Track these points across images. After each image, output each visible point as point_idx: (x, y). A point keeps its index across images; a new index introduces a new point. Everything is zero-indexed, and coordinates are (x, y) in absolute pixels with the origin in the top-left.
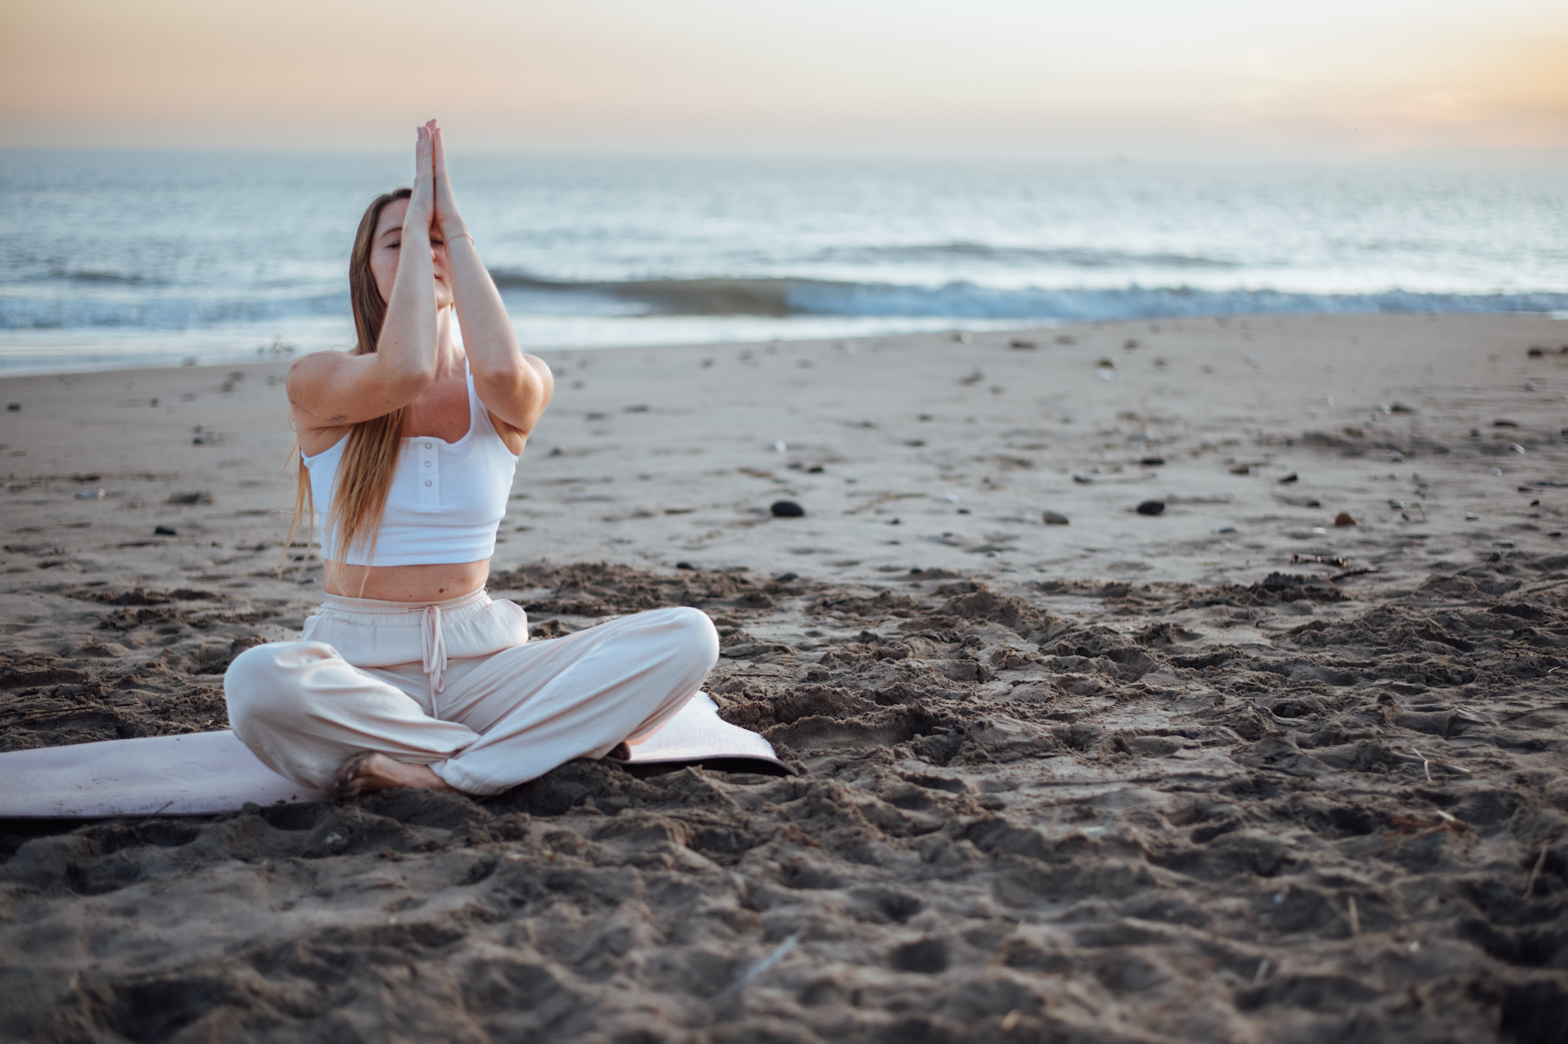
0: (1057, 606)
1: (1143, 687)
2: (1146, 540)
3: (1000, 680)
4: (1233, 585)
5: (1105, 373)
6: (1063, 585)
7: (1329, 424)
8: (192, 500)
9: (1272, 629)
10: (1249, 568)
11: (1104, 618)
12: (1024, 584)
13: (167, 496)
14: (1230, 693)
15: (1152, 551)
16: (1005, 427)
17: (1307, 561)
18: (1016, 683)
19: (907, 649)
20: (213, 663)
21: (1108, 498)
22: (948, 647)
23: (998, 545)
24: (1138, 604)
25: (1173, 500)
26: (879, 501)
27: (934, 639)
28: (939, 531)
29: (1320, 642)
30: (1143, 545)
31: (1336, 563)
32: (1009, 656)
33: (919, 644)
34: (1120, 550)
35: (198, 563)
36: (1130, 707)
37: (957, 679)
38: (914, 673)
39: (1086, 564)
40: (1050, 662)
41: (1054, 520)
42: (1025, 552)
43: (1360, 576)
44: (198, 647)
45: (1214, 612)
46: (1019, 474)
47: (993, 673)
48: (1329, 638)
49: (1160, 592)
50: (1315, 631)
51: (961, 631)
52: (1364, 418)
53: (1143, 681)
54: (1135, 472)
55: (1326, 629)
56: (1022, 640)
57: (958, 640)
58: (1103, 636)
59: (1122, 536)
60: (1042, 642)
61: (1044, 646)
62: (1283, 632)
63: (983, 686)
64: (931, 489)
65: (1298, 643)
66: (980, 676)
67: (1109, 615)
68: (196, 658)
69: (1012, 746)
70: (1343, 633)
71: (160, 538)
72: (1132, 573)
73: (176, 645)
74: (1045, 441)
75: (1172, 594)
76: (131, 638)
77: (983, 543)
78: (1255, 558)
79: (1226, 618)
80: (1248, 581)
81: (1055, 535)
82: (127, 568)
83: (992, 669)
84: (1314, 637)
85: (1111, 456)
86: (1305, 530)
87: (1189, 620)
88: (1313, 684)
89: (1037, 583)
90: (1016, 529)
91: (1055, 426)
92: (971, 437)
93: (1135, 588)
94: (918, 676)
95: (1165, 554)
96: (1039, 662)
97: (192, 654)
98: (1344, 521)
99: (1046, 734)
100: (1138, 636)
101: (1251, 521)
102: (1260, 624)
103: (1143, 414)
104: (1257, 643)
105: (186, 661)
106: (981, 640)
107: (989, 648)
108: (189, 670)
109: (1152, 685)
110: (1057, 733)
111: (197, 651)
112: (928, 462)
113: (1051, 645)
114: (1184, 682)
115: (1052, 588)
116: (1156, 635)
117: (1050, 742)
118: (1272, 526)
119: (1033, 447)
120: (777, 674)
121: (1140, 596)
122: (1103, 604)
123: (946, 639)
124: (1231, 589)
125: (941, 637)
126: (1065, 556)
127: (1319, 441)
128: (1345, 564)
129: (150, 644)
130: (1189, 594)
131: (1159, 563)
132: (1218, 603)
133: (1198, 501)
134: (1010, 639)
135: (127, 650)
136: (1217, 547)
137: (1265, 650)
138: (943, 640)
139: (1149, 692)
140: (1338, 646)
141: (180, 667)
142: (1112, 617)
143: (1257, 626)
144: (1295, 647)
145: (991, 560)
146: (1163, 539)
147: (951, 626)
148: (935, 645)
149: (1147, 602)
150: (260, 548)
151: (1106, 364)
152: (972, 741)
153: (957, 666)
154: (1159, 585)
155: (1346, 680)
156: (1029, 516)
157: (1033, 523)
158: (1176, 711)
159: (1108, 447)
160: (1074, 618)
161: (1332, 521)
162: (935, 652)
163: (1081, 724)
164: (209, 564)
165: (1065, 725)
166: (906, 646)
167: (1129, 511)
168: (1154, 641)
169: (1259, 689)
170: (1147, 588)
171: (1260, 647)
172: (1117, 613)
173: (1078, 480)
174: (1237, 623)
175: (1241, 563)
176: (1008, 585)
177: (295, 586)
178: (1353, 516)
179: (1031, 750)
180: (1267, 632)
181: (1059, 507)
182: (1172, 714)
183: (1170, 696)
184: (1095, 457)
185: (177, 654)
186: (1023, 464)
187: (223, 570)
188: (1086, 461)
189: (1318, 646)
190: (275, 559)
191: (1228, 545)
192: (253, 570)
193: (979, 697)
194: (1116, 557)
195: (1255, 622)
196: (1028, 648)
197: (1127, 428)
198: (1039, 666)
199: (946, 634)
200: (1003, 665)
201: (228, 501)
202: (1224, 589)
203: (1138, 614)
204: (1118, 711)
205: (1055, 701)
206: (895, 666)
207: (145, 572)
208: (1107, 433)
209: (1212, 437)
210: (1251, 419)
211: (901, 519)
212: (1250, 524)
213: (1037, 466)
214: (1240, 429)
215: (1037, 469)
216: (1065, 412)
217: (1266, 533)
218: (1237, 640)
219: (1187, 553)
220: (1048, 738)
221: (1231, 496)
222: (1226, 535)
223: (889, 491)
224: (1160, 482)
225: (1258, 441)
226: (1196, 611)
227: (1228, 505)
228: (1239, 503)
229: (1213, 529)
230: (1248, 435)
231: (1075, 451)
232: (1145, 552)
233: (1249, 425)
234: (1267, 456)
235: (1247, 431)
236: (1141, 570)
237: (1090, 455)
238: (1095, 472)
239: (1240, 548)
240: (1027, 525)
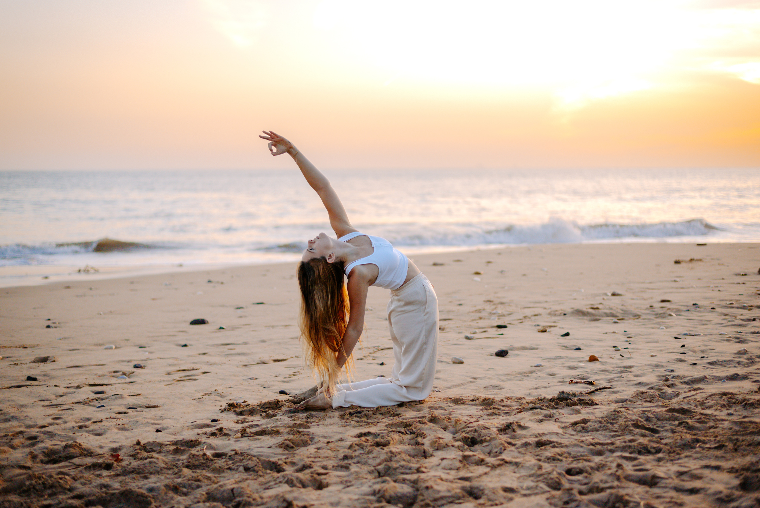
0: (460, 412)
1: (503, 460)
2: (501, 372)
3: (434, 456)
4: (543, 398)
5: (477, 278)
6: (462, 399)
7: (583, 305)
8: (44, 360)
9: (563, 423)
10: (549, 387)
11: (482, 418)
12: (444, 399)
13: (33, 358)
14: (545, 462)
15: (504, 378)
17: (577, 383)
18: (442, 459)
19: (390, 440)
20: (54, 457)
21: (482, 347)
22: (409, 437)
24: (498, 409)
25: (513, 349)
26: (375, 352)
27: (402, 433)
29: (585, 430)
30: (499, 375)
31: (591, 383)
32: (439, 444)
33: (396, 436)
34: (489, 378)
35: (47, 397)
36: (498, 471)
37: (413, 457)
38: (393, 454)
39: (472, 387)
40: (458, 446)
41: (458, 362)
42: (444, 380)
43: (602, 390)
44: (47, 448)
45: (535, 414)
47: (431, 452)
48: (590, 428)
49: (508, 402)
50: (583, 425)
51: (415, 428)
52: (599, 299)
53: (504, 456)
54: (494, 332)
55: (588, 423)
56: (444, 432)
57: (414, 433)
58: (483, 430)
59: (490, 369)
60: (455, 433)
61: (455, 436)
62: (568, 424)
63: (427, 460)
65: (575, 431)
66: (425, 455)
67: (485, 416)
68: (45, 454)
69: (442, 498)
70: (597, 425)
71: (29, 382)
72: (495, 391)
73: (35, 447)
74: (450, 317)
75: (514, 403)
76: (13, 443)
78: (553, 381)
79: (540, 417)
80: (549, 395)
81: (457, 370)
82: (12, 400)
83: (431, 450)
84: (583, 428)
85: (482, 323)
86: (575, 364)
87: (523, 418)
88: (583, 456)
89: (451, 399)
91: (455, 308)
93: (497, 400)
94: (396, 456)
95: (510, 380)
96: (453, 446)
97: (44, 452)
98: (593, 359)
99: (458, 491)
100: (499, 429)
101: (550, 359)
103: (497, 301)
104: (556, 431)
105: (41, 457)
106: (425, 433)
107: (429, 438)
108: (42, 462)
109: (508, 459)
110: (463, 489)
111: (46, 450)
113: (459, 436)
114: (522, 455)
115: (458, 401)
116: (507, 428)
117: (460, 495)
118: (559, 361)
119: (446, 320)
120: (328, 456)
121: (499, 405)
122: (481, 410)
123: (408, 432)
124: (541, 400)
125: (406, 432)
126: (462, 382)
127: (580, 313)
128: (595, 383)
129: (23, 446)
130: (522, 403)
131: (507, 385)
132: (536, 408)
133: (524, 348)
134: (438, 432)
135: (11, 450)
136: (534, 375)
137: (560, 436)
138: (407, 433)
139: (506, 462)
140: (594, 433)
141: (38, 460)
142: (487, 417)
143: (555, 421)
144: (574, 433)
146: (508, 371)
147: (410, 425)
148: (403, 436)
149: (503, 408)
150: (78, 387)
151: (478, 273)
152: (423, 496)
153: (414, 449)
154: (508, 398)
155: (600, 453)
156: (445, 360)
157: (448, 363)
158: (520, 473)
159: (481, 318)
160: (468, 418)
161: (588, 359)
162: (403, 440)
163: (475, 483)
164: (53, 397)
165: (467, 484)
166: (389, 438)
167: (492, 355)
168: (507, 431)
169: (558, 460)
170: (502, 401)
171: (557, 434)
172: (489, 415)
173: (467, 338)
174: (546, 420)
175: (545, 384)
176: (435, 400)
177: (96, 409)
178: (596, 355)
179: (451, 500)
180: (560, 424)
181: (458, 354)
182: (518, 475)
183: (517, 464)
184: (474, 324)
185: (36, 453)
187: (60, 400)
188: (470, 327)
189: (585, 432)
190: (87, 393)
191: (539, 374)
192: (75, 400)
193: (426, 468)
194: (486, 382)
195: (554, 419)
196: (447, 437)
197: (489, 308)
198: (453, 448)
199: (408, 430)
200: (436, 448)
201: (64, 360)
202: (539, 400)
203: (499, 415)
204: (492, 474)
205: (461, 469)
206: (384, 451)
207: (22, 403)
208: (479, 311)
209: (528, 312)
210: (546, 302)
211: (385, 362)
212: (549, 361)
213: (448, 330)
214: (541, 307)
215: (447, 332)
216: (459, 300)
217: (556, 366)
218: (546, 430)
219: (520, 379)
220: (459, 493)
221: (539, 345)
222: (538, 368)
223: (378, 346)
224: (505, 338)
225: (550, 314)
226: (526, 413)
227: (538, 350)
228: (543, 349)
229: (531, 365)
230: (545, 310)
231: (465, 321)
232: (500, 379)
233: (545, 305)
234: (555, 322)
235: (545, 308)
236: (499, 389)
237: (472, 323)
238: (475, 333)
239: (545, 375)
240: (444, 364)
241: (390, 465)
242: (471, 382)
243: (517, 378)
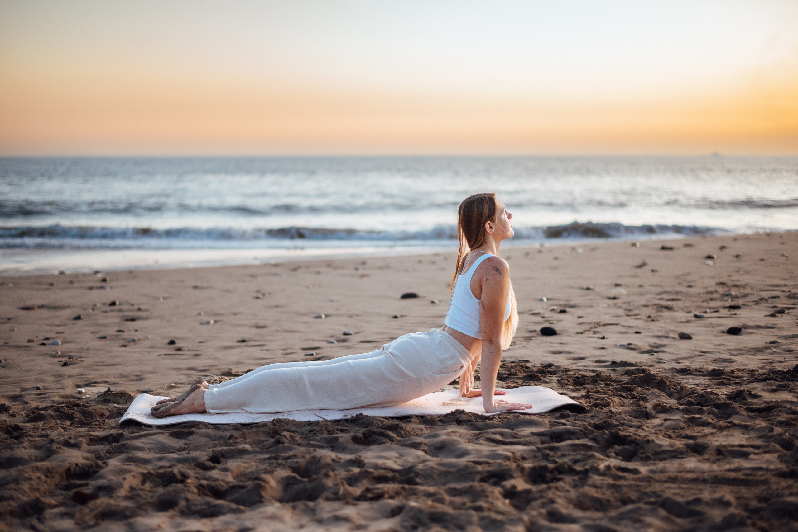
0: (686, 381)
1: (731, 422)
2: (732, 348)
3: (657, 418)
4: (777, 370)
5: (710, 262)
6: (689, 370)
10: (785, 361)
11: (711, 387)
12: (669, 369)
14: (777, 426)
15: (735, 353)
16: (659, 290)
18: (666, 420)
19: (610, 402)
21: (712, 326)
22: (631, 401)
23: (655, 349)
24: (728, 380)
25: (746, 327)
26: (595, 327)
27: (624, 397)
28: (625, 343)
30: (730, 350)
32: (662, 406)
33: (616, 400)
34: (719, 352)
36: (725, 433)
37: (635, 417)
38: (613, 414)
39: (701, 359)
40: (683, 409)
41: (684, 337)
42: (670, 353)
45: (768, 384)
46: (666, 313)
47: (654, 414)
49: (740, 374)
51: (637, 393)
53: (731, 419)
54: (725, 312)
56: (669, 398)
57: (636, 398)
58: (710, 396)
59: (720, 345)
60: (679, 399)
61: (680, 401)
63: (649, 421)
64: (622, 321)
66: (648, 416)
67: (713, 385)
69: (664, 452)
72: (725, 364)
74: (679, 297)
75: (746, 375)
77: (648, 348)
78: (788, 356)
79: (774, 387)
80: (785, 368)
81: (685, 345)
82: (226, 359)
83: (654, 412)
85: (713, 304)
87: (755, 388)
89: (676, 369)
90: (665, 341)
91: (684, 289)
92: (642, 294)
93: (727, 371)
94: (615, 416)
95: (742, 354)
96: (678, 409)
99: (681, 446)
100: (728, 396)
101: (786, 337)
102: (792, 391)
103: (730, 283)
104: (790, 400)
106: (648, 398)
107: (652, 402)
109: (736, 422)
110: (687, 445)
112: (620, 307)
113: (685, 400)
114: (753, 420)
115: (684, 371)
116: (738, 396)
117: (684, 450)
119: (673, 300)
121: (729, 376)
122: (710, 380)
123: (629, 397)
124: (776, 372)
125: (627, 396)
126: (690, 355)
130: (755, 375)
131: (738, 359)
132: (769, 379)
133: (758, 327)
134: (662, 397)
136: (769, 351)
137: (795, 404)
138: (628, 398)
139: (735, 425)
142: (715, 387)
143: (790, 392)
145: (653, 357)
146: (740, 347)
147: (632, 391)
148: (624, 400)
149: (733, 379)
151: (710, 257)
152: (644, 449)
153: (635, 411)
154: (739, 370)
156: (671, 335)
157: (674, 338)
158: (749, 435)
159: (712, 299)
160: (695, 387)
162: (624, 403)
163: (699, 441)
165: (691, 442)
166: (609, 400)
167: (723, 332)
168: (737, 399)
169: (792, 424)
170: (733, 372)
171: (792, 402)
172: (717, 384)
173: (696, 317)
174: (780, 390)
175: (781, 359)
176: (660, 370)
179: (674, 454)
180: (795, 395)
181: (687, 330)
182: (746, 436)
183: (746, 427)
184: (705, 304)
186: (668, 308)
188: (700, 307)
191: (774, 350)
193: (647, 427)
194: (717, 356)
195: (789, 389)
196: (672, 402)
197: (721, 290)
198: (677, 411)
199: (629, 394)
200: (659, 410)
202: (773, 372)
203: (728, 385)
204: (719, 434)
205: (686, 429)
206: (604, 411)
207: (233, 361)
208: (711, 293)
209: (765, 294)
210: (785, 285)
211: (606, 337)
212: (785, 339)
213: (676, 309)
214: (780, 291)
215: (675, 311)
216: (689, 282)
217: (794, 343)
218: (780, 399)
219: (753, 354)
220: (682, 448)
221: (776, 325)
222: (773, 345)
223: (600, 322)
224: (739, 318)
225: (789, 297)
226: (758, 384)
227: (774, 329)
228: (779, 328)
229: (766, 342)
230: (784, 293)
231: (694, 302)
232: (731, 354)
233: (784, 289)
234: (794, 304)
235: (783, 291)
236: (730, 362)
237: (703, 304)
238: (706, 312)
239: (780, 351)
240: (670, 340)
241: (610, 422)
242: (699, 356)
243: (751, 353)
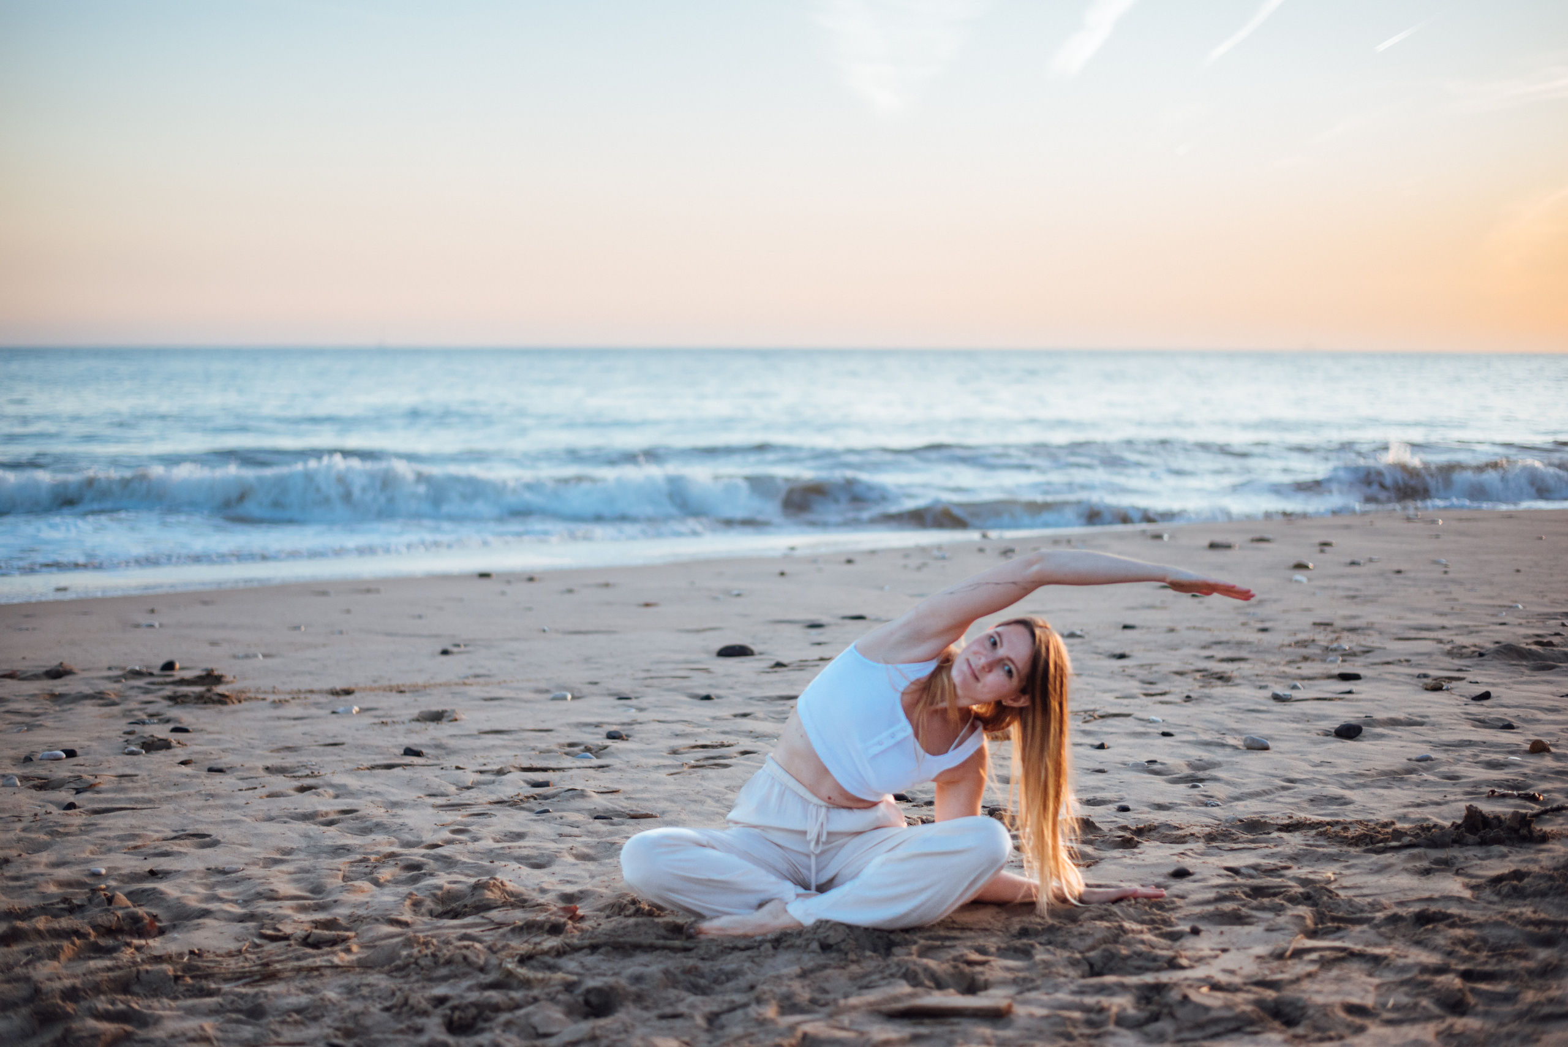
2: (1345, 770)
4: (1431, 824)
5: (1300, 576)
6: (1265, 822)
7: (1518, 633)
8: (437, 717)
9: (1472, 876)
10: (1446, 803)
12: (1228, 821)
13: (415, 712)
15: (1350, 782)
16: (1206, 637)
17: (1504, 796)
20: (454, 905)
21: (1307, 718)
23: (1201, 774)
25: (1371, 722)
26: (1086, 721)
28: (1144, 758)
29: (1518, 894)
30: (1342, 775)
31: (1533, 798)
34: (1320, 781)
35: (442, 789)
36: (1335, 973)
39: (1286, 798)
41: (1258, 746)
42: (1228, 783)
43: (1557, 813)
44: (440, 888)
45: (1413, 857)
46: (1219, 690)
48: (1529, 890)
50: (1515, 882)
52: (1554, 625)
54: (1332, 687)
55: (1526, 880)
59: (1322, 764)
62: (1482, 881)
64: (1136, 707)
65: (1498, 893)
68: (438, 899)
69: (1216, 1021)
70: (1544, 885)
71: (409, 759)
72: (1333, 809)
73: (418, 885)
74: (1243, 654)
76: (379, 876)
77: (1187, 771)
78: (1451, 791)
79: (1426, 864)
80: (1447, 820)
81: (1255, 762)
82: (377, 793)
84: (1515, 888)
85: (1308, 669)
86: (1500, 757)
88: (1514, 947)
89: (1241, 821)
90: (1218, 755)
91: (1254, 637)
92: (1175, 648)
95: (1364, 786)
97: (434, 895)
98: (1538, 748)
101: (1447, 746)
102: (1460, 871)
103: (1339, 623)
104: (1457, 895)
105: (429, 904)
108: (431, 913)
110: (1262, 1004)
111: (439, 892)
112: (1132, 676)
114: (1387, 942)
115: (1254, 826)
117: (1254, 1016)
118: (1468, 752)
119: (1232, 660)
120: (989, 927)
124: (1429, 829)
126: (1265, 788)
127: (1510, 653)
128: (1541, 798)
129: (397, 882)
131: (1357, 796)
132: (1417, 845)
133: (1394, 723)
135: (374, 887)
136: (1414, 777)
137: (1466, 903)
139: (1352, 955)
140: (1538, 899)
141: (423, 910)
143: (1457, 873)
144: (1495, 899)
145: (1194, 792)
146: (1361, 768)
150: (500, 772)
151: (1300, 566)
154: (1358, 822)
155: (1547, 942)
156: (1230, 740)
157: (1235, 748)
158: (1381, 977)
159: (1306, 659)
161: (1527, 747)
163: (1289, 993)
164: (452, 789)
165: (1270, 994)
167: (1327, 734)
170: (1347, 826)
171: (1460, 900)
173: (1277, 698)
174: (1438, 870)
175: (1436, 798)
176: (1209, 821)
177: (533, 816)
178: (1546, 740)
180: (1466, 880)
181: (1260, 728)
182: (1376, 981)
183: (1377, 960)
184: (1291, 670)
185: (420, 896)
186: (1223, 678)
187: (466, 796)
188: (1284, 676)
189: (1518, 898)
190: (515, 785)
191: (1426, 776)
192: (494, 798)
194: (1316, 789)
195: (1455, 869)
197: (1323, 638)
201: (473, 718)
202: (1423, 829)
204: (1322, 975)
207: (393, 799)
208: (1303, 644)
209: (1405, 649)
210: (1443, 628)
211: (1107, 744)
212: (1446, 750)
213: (1238, 681)
214: (1433, 639)
215: (1237, 685)
216: (1262, 621)
217: (1461, 761)
218: (1437, 891)
219: (1386, 785)
220: (1253, 1011)
221: (1427, 717)
222: (1423, 764)
223: (1094, 711)
224: (1357, 700)
225: (1450, 653)
226: (1396, 856)
227: (1424, 727)
228: (1433, 725)
229: (1410, 756)
230: (1441, 646)
231: (1273, 664)
232: (1344, 784)
233: (1440, 635)
234: (1459, 670)
235: (1440, 641)
236: (1341, 805)
237: (1287, 669)
238: (1295, 687)
239: (1437, 779)
240: (1228, 751)
241: (1114, 951)
242: (1284, 788)
243: (1380, 784)
